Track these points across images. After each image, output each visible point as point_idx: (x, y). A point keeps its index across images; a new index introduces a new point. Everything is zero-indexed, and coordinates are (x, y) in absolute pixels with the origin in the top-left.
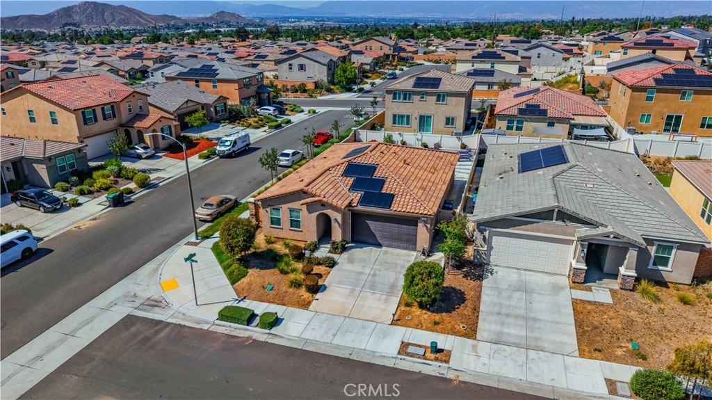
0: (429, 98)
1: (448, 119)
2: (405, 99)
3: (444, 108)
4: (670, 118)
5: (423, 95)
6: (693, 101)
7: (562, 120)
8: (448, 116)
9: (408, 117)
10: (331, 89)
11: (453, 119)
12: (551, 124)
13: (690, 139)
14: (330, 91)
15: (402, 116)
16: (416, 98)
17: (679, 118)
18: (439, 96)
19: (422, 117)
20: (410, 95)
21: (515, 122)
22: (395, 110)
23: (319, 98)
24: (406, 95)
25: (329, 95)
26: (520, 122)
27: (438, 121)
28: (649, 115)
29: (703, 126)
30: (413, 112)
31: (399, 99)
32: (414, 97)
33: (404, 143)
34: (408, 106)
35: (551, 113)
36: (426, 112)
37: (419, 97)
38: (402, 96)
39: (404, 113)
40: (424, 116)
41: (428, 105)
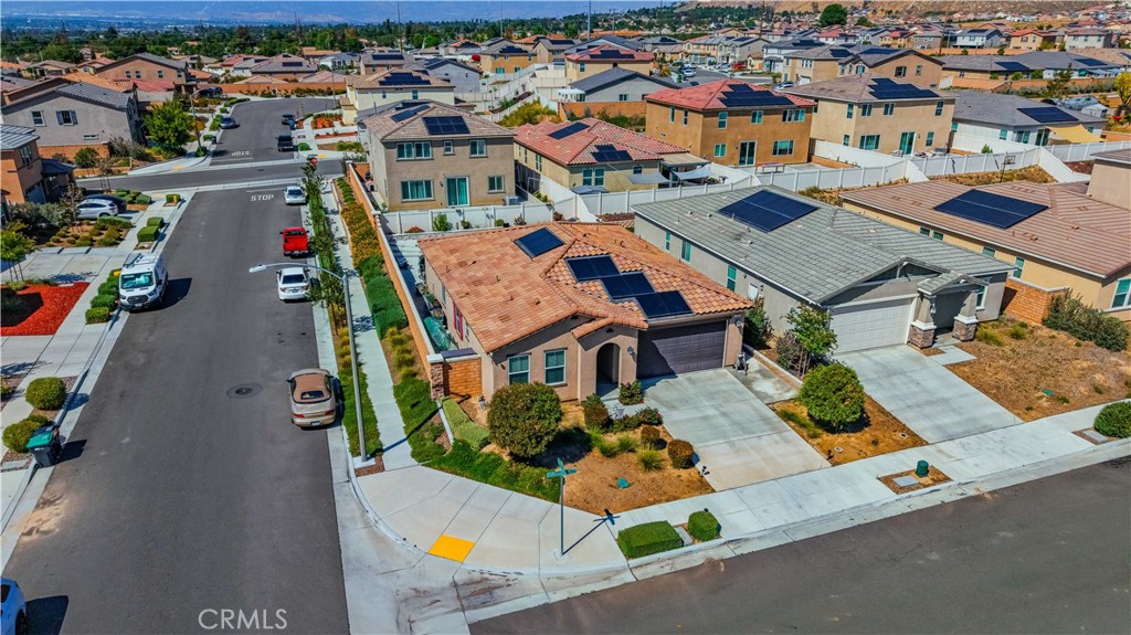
0: (458, 149)
1: (491, 180)
2: (419, 154)
3: (484, 163)
4: (743, 145)
5: (448, 144)
6: (765, 123)
7: (651, 163)
8: (491, 175)
9: (428, 183)
10: (148, 155)
11: (499, 179)
12: (638, 171)
13: (774, 169)
14: (146, 159)
15: (417, 184)
16: (438, 152)
17: (752, 145)
18: (474, 145)
19: (451, 182)
20: (427, 147)
21: (594, 174)
22: (404, 174)
23: (131, 173)
24: (420, 147)
25: (145, 166)
26: (600, 172)
27: (477, 185)
28: (724, 146)
29: (775, 153)
30: (436, 175)
31: (409, 154)
32: (435, 149)
33: (467, 226)
34: (426, 164)
35: (635, 155)
36: (456, 173)
37: (442, 149)
38: (414, 150)
39: (421, 177)
40: (454, 180)
41: (459, 162)
